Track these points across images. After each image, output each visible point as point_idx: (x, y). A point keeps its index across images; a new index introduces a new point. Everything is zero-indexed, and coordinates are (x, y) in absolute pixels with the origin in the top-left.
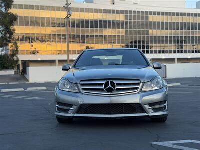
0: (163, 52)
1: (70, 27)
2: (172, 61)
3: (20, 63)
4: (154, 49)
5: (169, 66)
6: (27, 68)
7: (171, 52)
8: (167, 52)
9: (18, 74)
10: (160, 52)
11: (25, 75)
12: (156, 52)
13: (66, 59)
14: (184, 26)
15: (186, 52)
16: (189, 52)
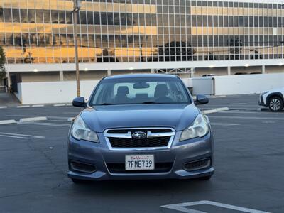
0: (211, 58)
1: (78, 23)
2: (222, 70)
3: (8, 76)
4: (197, 54)
5: (219, 79)
6: (18, 84)
7: (222, 58)
8: (216, 58)
9: (5, 92)
10: (206, 59)
11: (16, 94)
12: (201, 58)
13: (74, 69)
14: (240, 21)
15: (242, 58)
16: (247, 57)
